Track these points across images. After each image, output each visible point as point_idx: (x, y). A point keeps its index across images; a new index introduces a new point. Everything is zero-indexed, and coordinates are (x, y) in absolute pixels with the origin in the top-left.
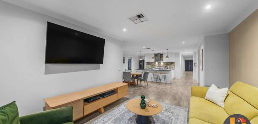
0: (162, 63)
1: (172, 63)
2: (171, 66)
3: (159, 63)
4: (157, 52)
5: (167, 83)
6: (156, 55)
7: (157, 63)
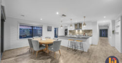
0: (81, 31)
1: (89, 31)
2: (89, 34)
3: (79, 31)
4: (77, 21)
5: (84, 51)
6: (76, 25)
7: (77, 31)
